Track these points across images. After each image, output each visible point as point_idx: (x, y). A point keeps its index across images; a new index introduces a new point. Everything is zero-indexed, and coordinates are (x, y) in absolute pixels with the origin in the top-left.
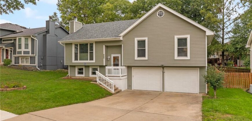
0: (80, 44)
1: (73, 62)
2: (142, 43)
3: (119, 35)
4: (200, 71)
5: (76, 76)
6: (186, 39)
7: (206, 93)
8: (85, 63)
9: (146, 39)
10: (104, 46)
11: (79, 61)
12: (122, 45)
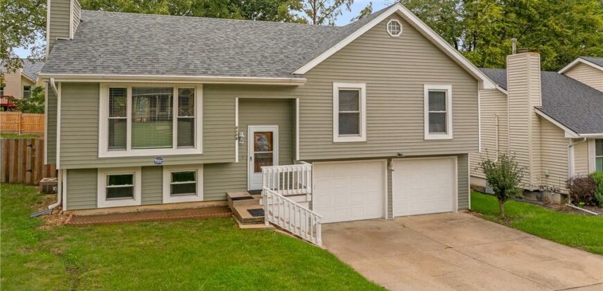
0: (134, 90)
1: (100, 156)
2: (350, 98)
3: (296, 72)
4: (458, 163)
5: (99, 207)
6: (443, 94)
7: (470, 208)
8: (159, 158)
9: (362, 86)
10: (237, 99)
11: (130, 152)
12: (298, 100)
